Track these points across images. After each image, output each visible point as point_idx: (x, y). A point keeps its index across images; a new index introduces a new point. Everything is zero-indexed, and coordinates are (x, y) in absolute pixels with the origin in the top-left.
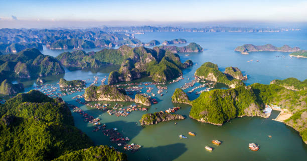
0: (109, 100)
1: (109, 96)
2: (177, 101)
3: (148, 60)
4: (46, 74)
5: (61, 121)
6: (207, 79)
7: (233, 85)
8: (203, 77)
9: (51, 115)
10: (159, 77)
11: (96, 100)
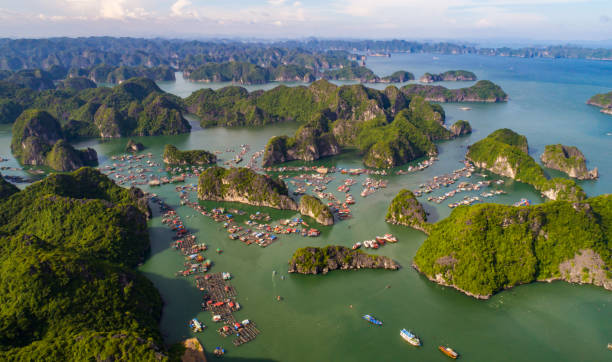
0: (246, 201)
1: (246, 194)
2: (397, 219)
3: (369, 116)
4: (151, 132)
5: (114, 243)
6: (491, 169)
7: (552, 191)
8: (484, 165)
9: (95, 228)
10: (377, 156)
11: (220, 199)
